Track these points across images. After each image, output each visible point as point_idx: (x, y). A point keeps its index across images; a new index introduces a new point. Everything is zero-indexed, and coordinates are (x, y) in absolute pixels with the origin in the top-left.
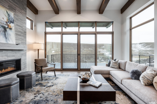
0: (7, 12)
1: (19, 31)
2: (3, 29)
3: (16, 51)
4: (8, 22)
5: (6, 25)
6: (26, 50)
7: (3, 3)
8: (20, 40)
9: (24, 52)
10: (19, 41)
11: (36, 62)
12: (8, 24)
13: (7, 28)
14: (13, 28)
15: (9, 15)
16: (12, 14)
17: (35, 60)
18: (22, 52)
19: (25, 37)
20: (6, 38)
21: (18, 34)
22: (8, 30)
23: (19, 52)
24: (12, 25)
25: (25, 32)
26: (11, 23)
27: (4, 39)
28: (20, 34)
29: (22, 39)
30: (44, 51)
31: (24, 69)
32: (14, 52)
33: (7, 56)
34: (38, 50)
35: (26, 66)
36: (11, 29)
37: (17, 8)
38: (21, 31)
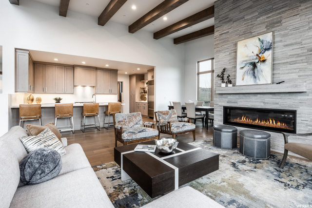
0: (259, 39)
1: (290, 55)
2: (252, 67)
3: (281, 95)
4: (260, 53)
5: (256, 59)
7: (258, 30)
8: (292, 73)
9: (307, 97)
10: (289, 75)
12: (260, 55)
13: (258, 62)
14: (270, 58)
15: (262, 42)
16: (268, 37)
18: (300, 97)
20: (255, 77)
21: (287, 62)
22: (258, 65)
23: (290, 97)
26: (266, 52)
27: (252, 79)
28: (294, 59)
29: (300, 69)
32: (277, 96)
33: (264, 102)
36: (264, 61)
38: (299, 51)
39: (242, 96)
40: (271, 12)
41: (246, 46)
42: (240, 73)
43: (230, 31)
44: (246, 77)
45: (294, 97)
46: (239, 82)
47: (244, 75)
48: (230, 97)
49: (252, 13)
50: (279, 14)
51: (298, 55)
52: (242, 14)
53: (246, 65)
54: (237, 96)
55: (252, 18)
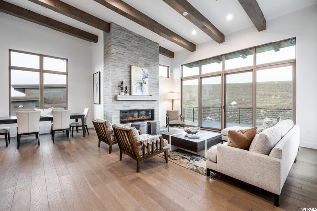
0: (143, 70)
1: (152, 83)
2: (140, 85)
3: (150, 102)
4: (143, 78)
5: (142, 81)
6: (159, 101)
7: (140, 64)
8: (153, 91)
9: (157, 103)
11: (168, 113)
14: (147, 82)
15: (144, 72)
16: (146, 70)
17: (167, 111)
18: (155, 103)
19: (159, 88)
20: (142, 91)
21: (151, 86)
22: (143, 84)
24: (146, 80)
25: (158, 83)
26: (146, 78)
27: (141, 92)
29: (155, 90)
30: (180, 102)
31: (157, 119)
32: (148, 102)
34: (173, 100)
35: (159, 117)
36: (145, 83)
37: (151, 63)
38: (155, 82)
39: (132, 102)
40: (146, 58)
41: (136, 70)
42: (134, 87)
43: (125, 55)
44: (137, 90)
45: (153, 102)
46: (134, 93)
47: (136, 89)
48: (125, 103)
49: (138, 51)
50: (149, 61)
51: (154, 84)
52: (132, 49)
53: (137, 82)
54: (130, 102)
55: (137, 55)
